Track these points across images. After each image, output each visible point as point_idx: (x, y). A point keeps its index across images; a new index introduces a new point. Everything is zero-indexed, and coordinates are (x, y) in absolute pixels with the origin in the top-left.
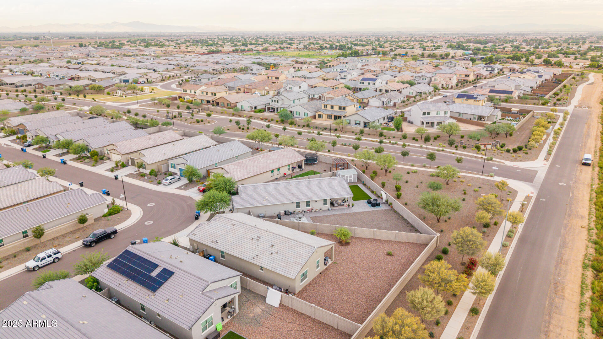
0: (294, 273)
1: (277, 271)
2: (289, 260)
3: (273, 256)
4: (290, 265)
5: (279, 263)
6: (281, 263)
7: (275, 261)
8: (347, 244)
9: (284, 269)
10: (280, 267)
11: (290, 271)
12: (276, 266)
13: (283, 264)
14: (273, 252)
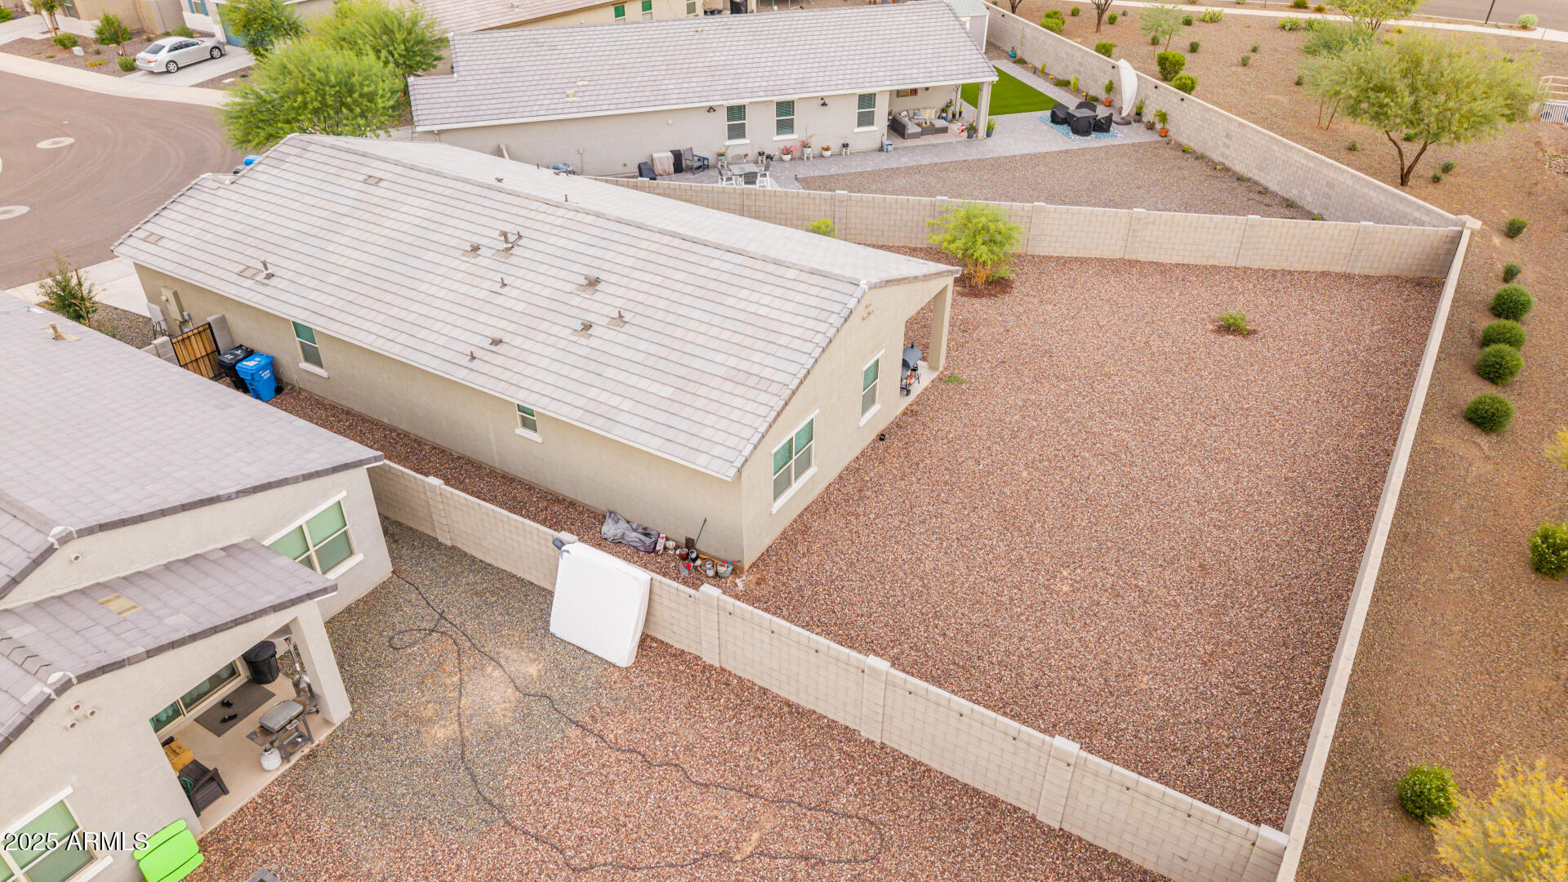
0: (732, 441)
1: (618, 434)
2: (696, 363)
3: (594, 342)
4: (703, 391)
5: (632, 380)
6: (643, 384)
7: (610, 373)
8: (999, 285)
9: (662, 417)
10: (640, 409)
11: (707, 433)
12: (615, 401)
13: (655, 388)
14: (591, 318)
